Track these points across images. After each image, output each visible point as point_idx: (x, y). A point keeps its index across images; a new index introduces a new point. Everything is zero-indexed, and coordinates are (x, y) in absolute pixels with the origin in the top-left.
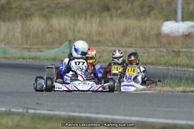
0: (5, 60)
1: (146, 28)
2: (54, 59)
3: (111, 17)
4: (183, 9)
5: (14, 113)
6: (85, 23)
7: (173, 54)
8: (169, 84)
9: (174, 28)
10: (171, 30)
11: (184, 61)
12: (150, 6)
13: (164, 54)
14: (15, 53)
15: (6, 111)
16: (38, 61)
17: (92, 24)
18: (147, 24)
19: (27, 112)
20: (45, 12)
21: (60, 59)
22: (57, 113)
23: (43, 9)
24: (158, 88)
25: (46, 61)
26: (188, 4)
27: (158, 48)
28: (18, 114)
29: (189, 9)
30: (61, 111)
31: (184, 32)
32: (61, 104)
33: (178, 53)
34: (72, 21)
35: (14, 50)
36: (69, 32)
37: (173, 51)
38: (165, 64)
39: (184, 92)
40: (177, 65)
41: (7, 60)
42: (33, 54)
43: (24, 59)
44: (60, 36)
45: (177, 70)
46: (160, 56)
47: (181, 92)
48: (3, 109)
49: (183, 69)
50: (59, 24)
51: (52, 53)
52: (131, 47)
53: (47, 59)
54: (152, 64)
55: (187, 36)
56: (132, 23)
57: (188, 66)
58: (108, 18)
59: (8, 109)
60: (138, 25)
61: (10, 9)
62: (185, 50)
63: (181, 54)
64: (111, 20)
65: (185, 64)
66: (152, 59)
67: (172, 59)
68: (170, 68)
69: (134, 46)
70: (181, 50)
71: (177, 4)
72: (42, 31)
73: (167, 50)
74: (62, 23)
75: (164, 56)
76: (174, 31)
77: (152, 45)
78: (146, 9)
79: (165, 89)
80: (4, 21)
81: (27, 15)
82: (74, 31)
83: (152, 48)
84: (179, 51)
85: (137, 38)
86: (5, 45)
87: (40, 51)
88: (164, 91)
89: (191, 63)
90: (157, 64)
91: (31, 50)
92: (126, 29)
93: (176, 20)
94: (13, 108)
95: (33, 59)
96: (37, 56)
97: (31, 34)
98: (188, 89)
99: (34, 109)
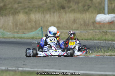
0: (3, 39)
1: (86, 18)
2: (33, 38)
3: (66, 13)
4: (108, 6)
5: (10, 70)
6: (50, 16)
7: (103, 33)
8: (101, 51)
9: (103, 18)
10: (101, 19)
11: (110, 37)
12: (89, 6)
13: (98, 33)
14: (9, 35)
15: (6, 69)
16: (23, 39)
17: (54, 17)
18: (87, 16)
19: (18, 69)
20: (27, 10)
21: (36, 38)
22: (36, 69)
23: (25, 9)
24: (95, 54)
25: (28, 39)
26: (111, 4)
27: (94, 30)
28: (12, 71)
29: (112, 7)
30: (38, 68)
31: (109, 20)
32: (37, 64)
33: (106, 33)
34: (43, 15)
35: (9, 33)
36: (41, 22)
37: (103, 32)
38: (99, 39)
39: (110, 55)
40: (105, 40)
41: (5, 39)
42: (20, 35)
43: (15, 38)
44: (35, 24)
45: (106, 43)
46: (95, 35)
47: (109, 56)
48: (4, 68)
49: (109, 42)
50: (35, 17)
51: (31, 34)
52: (78, 30)
53: (29, 38)
54: (91, 40)
55: (111, 23)
56: (78, 15)
57: (112, 40)
58: (64, 13)
59: (6, 68)
60: (82, 17)
61: (6, 9)
62: (110, 31)
63: (108, 33)
64: (66, 14)
65: (110, 39)
66: (91, 37)
67: (103, 36)
68: (101, 42)
69: (79, 29)
70: (108, 31)
71: (104, 4)
72: (25, 22)
73: (100, 31)
74: (37, 17)
75: (97, 35)
76: (103, 20)
77: (90, 28)
78: (86, 7)
79: (99, 54)
80: (2, 16)
81: (15, 12)
82: (44, 21)
83: (90, 30)
84: (107, 32)
85: (81, 25)
86: (3, 30)
87: (24, 33)
88: (98, 56)
89: (114, 38)
90: (94, 40)
91: (19, 33)
92: (75, 19)
93: (104, 13)
94: (10, 67)
95: (20, 38)
96: (23, 37)
97: (18, 24)
98: (113, 54)
99: (22, 68)
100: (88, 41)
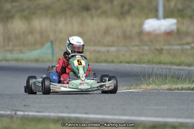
1: (127, 26)
2: (37, 61)
3: (92, 17)
4: (164, 6)
7: (156, 52)
11: (167, 58)
12: (130, 5)
13: (146, 52)
19: (16, 114)
20: (26, 13)
22: (46, 114)
23: (23, 11)
24: (144, 87)
27: (140, 46)
29: (169, 7)
30: (50, 112)
32: (48, 105)
33: (160, 51)
34: (53, 22)
36: (50, 33)
37: (156, 49)
38: (149, 62)
39: (169, 89)
40: (160, 63)
42: (16, 55)
43: (7, 60)
44: (41, 36)
45: (162, 68)
46: (143, 55)
47: (167, 90)
50: (40, 25)
51: (35, 54)
52: (112, 46)
53: (30, 61)
54: (135, 62)
55: (169, 34)
56: (112, 21)
57: (171, 63)
58: (89, 18)
62: (167, 47)
63: (164, 52)
64: (92, 19)
67: (155, 56)
69: (116, 45)
70: (164, 47)
71: (157, 3)
73: (150, 48)
74: (44, 24)
75: (146, 54)
77: (134, 44)
78: (126, 8)
79: (150, 87)
81: (7, 17)
82: (55, 32)
83: (134, 46)
84: (162, 50)
85: (118, 37)
88: (149, 90)
89: (174, 61)
90: (141, 62)
91: (14, 52)
92: (107, 28)
93: (156, 17)
94: (2, 110)
95: (16, 60)
98: (174, 86)
99: (22, 111)
100: (131, 65)
